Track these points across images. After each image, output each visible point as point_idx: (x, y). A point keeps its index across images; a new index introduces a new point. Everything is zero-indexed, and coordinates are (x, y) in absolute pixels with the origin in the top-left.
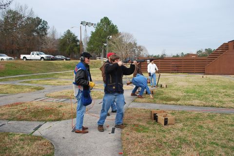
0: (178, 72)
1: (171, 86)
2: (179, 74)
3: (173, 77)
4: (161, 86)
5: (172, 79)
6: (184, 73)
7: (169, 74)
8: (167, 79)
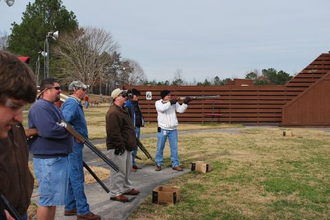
0: (219, 122)
1: (219, 166)
2: (223, 126)
3: (211, 133)
4: (193, 168)
5: (211, 141)
6: (232, 122)
7: (199, 127)
8: (200, 140)
